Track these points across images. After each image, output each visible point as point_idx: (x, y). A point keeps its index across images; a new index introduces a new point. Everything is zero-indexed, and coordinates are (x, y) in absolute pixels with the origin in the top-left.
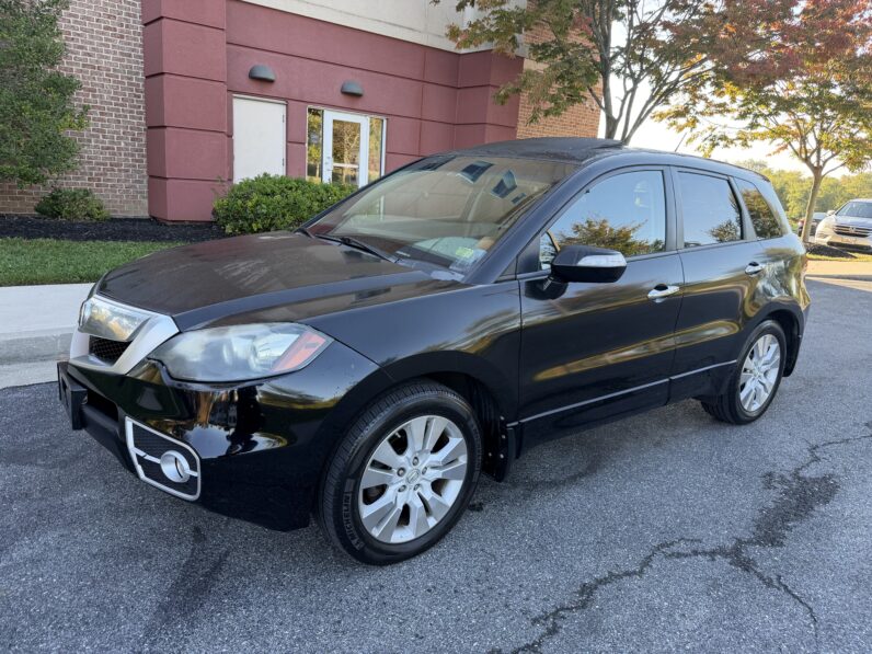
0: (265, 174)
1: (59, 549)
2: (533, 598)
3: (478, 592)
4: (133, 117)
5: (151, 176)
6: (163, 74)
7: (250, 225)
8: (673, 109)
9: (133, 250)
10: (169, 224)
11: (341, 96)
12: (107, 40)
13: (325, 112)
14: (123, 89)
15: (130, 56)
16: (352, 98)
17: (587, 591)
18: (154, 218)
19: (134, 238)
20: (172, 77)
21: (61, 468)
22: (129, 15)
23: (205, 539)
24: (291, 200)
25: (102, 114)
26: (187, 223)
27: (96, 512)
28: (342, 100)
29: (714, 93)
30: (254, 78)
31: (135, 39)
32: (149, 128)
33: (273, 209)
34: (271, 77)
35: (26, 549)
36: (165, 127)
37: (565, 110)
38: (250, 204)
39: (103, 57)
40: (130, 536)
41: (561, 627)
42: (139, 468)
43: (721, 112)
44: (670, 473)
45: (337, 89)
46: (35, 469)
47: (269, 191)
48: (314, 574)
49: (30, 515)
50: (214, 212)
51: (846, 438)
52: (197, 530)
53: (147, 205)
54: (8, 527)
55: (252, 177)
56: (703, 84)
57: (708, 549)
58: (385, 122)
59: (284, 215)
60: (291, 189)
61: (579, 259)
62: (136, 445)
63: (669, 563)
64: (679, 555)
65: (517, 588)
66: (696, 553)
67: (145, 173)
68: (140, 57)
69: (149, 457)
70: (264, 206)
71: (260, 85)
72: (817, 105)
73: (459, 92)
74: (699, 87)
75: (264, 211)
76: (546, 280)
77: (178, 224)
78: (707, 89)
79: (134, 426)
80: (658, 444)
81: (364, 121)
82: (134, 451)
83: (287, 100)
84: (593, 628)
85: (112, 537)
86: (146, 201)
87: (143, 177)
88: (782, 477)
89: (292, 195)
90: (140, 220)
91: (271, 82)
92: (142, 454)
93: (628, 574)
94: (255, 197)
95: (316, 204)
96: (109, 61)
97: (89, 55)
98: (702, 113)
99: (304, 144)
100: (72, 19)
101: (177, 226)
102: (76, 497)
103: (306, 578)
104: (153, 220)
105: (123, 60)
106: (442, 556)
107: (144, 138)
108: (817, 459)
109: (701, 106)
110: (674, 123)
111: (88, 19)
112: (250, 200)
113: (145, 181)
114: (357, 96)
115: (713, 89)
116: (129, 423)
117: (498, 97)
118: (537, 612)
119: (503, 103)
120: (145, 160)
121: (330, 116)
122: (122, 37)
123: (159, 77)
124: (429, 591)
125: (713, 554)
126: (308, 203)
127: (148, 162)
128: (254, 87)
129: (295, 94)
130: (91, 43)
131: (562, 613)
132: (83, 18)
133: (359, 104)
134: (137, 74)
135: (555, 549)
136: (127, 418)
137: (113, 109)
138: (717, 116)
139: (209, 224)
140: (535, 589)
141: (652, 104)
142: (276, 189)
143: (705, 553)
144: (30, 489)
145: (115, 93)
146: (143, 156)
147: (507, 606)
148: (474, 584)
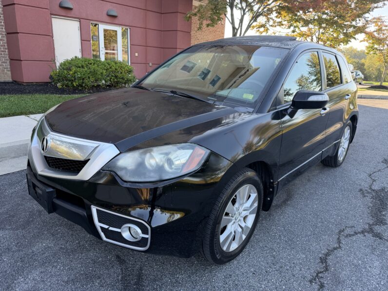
0: (76, 57)
1: (43, 281)
2: (303, 269)
3: (277, 271)
5: (11, 59)
6: (14, 4)
7: (72, 83)
8: (258, 24)
9: (12, 99)
10: (24, 84)
11: (107, 17)
13: (99, 25)
16: (112, 18)
17: (323, 260)
18: (15, 81)
19: (9, 93)
20: (20, 6)
21: (22, 229)
23: (125, 262)
24: (92, 70)
26: (35, 84)
27: (55, 254)
28: (107, 19)
29: (277, 17)
30: (62, 7)
32: (8, 33)
33: (84, 75)
34: (71, 6)
35: (23, 285)
36: (18, 33)
37: (216, 24)
38: (71, 73)
40: (82, 267)
41: (324, 283)
42: (102, 234)
43: (280, 25)
44: (322, 194)
45: (105, 12)
46: (7, 232)
47: (80, 65)
48: (193, 274)
49: (16, 262)
50: (51, 77)
51: (379, 169)
52: (118, 257)
53: (10, 75)
54: (6, 272)
55: (70, 59)
56: (272, 13)
57: (360, 230)
58: (129, 29)
59: (89, 78)
60: (91, 64)
61: (308, 98)
62: (100, 221)
63: (348, 240)
64: (350, 235)
65: (293, 265)
66: (356, 233)
67: (8, 58)
69: (111, 228)
70: (79, 73)
71: (66, 11)
72: (320, 21)
73: (163, 15)
74: (270, 14)
75: (79, 76)
76: (288, 108)
77: (30, 84)
78: (274, 15)
79: (97, 210)
80: (309, 180)
81: (119, 30)
82: (98, 224)
83: (80, 19)
84: (338, 282)
85: (71, 269)
86: (9, 73)
87: (7, 60)
88: (366, 190)
89: (92, 67)
90: (8, 83)
91: (70, 9)
92: (106, 227)
93: (335, 249)
94: (74, 69)
95: (105, 71)
98: (272, 26)
99: (90, 41)
101: (29, 85)
102: (38, 247)
103: (190, 277)
104: (15, 82)
106: (250, 253)
107: (5, 39)
108: (374, 181)
109: (271, 23)
110: (259, 31)
112: (70, 70)
113: (8, 62)
114: (114, 17)
115: (276, 15)
116: (94, 209)
117: (186, 18)
118: (309, 277)
119: (188, 21)
120: (7, 50)
121: (102, 27)
123: (13, 6)
124: (254, 273)
125: (363, 232)
126: (101, 71)
127: (9, 52)
128: (63, 12)
129: (84, 16)
131: (320, 275)
133: (116, 21)
135: (298, 241)
136: (92, 206)
138: (278, 27)
139: (46, 84)
140: (301, 264)
141: (252, 21)
142: (83, 64)
143: (359, 233)
144: (9, 245)
146: (6, 49)
147: (294, 276)
148: (272, 266)
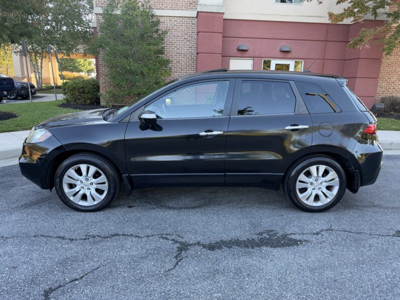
4: (191, 70)
6: (198, 53)
11: (280, 53)
12: (184, 43)
13: (272, 61)
14: (189, 60)
15: (192, 47)
16: (285, 53)
20: (201, 54)
22: (192, 32)
25: (181, 70)
28: (281, 55)
30: (239, 50)
31: (194, 41)
34: (246, 49)
39: (182, 49)
45: (278, 50)
58: (303, 62)
68: (195, 48)
71: (242, 53)
81: (291, 63)
83: (253, 57)
91: (246, 51)
96: (185, 50)
97: (178, 49)
100: (173, 37)
105: (189, 50)
111: (179, 36)
114: (288, 52)
121: (274, 62)
122: (189, 41)
128: (239, 54)
129: (257, 54)
130: (179, 45)
132: (177, 36)
133: (289, 55)
134: (194, 54)
137: (185, 68)
145: (186, 62)
